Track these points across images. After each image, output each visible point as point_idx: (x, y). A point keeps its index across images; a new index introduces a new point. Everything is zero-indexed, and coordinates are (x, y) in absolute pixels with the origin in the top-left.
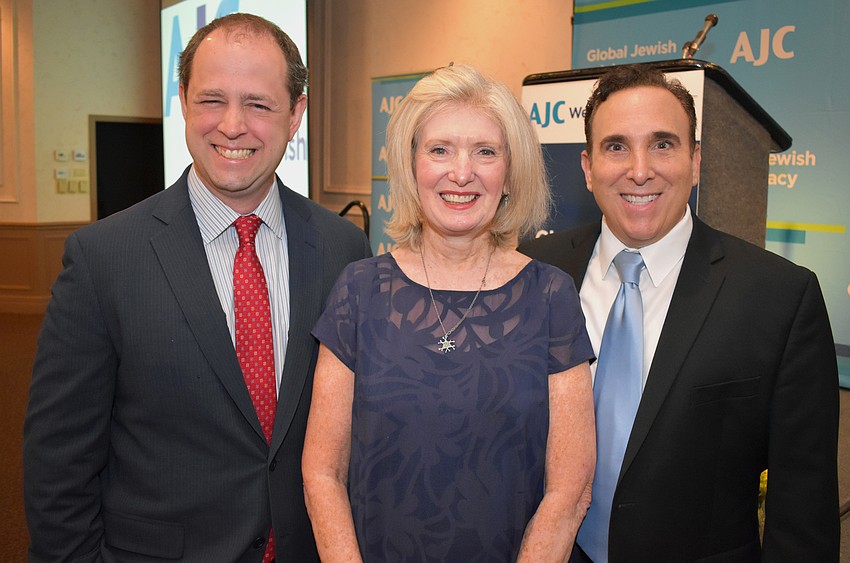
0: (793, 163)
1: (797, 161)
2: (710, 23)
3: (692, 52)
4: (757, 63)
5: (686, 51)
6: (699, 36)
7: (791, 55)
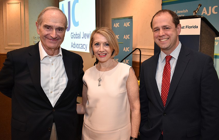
0: (217, 39)
1: (218, 39)
2: (200, 6)
3: (196, 13)
4: (208, 15)
5: (194, 13)
6: (197, 9)
7: (217, 13)
